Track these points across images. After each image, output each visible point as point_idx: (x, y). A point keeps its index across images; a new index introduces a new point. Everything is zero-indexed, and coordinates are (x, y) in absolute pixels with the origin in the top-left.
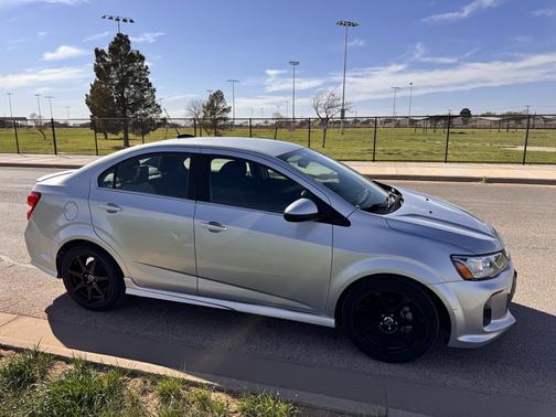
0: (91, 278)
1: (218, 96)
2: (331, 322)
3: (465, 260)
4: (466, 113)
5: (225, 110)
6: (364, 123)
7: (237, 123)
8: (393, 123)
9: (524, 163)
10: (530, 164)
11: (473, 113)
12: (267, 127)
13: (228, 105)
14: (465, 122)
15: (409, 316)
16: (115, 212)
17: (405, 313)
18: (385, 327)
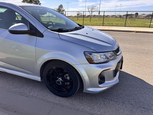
1: (61, 6)
2: (39, 79)
3: (91, 54)
4: (137, 14)
9: (149, 27)
10: (152, 27)
13: (64, 9)
15: (68, 78)
17: (66, 77)
18: (59, 82)
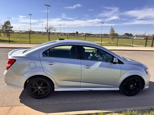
0: (39, 88)
1: (8, 23)
2: (118, 89)
5: (11, 27)
6: (52, 34)
7: (15, 32)
8: (60, 34)
11: (79, 33)
12: (21, 33)
13: (12, 26)
14: (77, 35)
15: (135, 84)
16: (52, 64)
18: (131, 88)
